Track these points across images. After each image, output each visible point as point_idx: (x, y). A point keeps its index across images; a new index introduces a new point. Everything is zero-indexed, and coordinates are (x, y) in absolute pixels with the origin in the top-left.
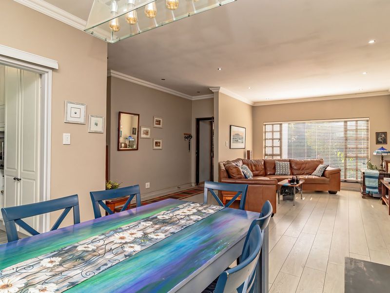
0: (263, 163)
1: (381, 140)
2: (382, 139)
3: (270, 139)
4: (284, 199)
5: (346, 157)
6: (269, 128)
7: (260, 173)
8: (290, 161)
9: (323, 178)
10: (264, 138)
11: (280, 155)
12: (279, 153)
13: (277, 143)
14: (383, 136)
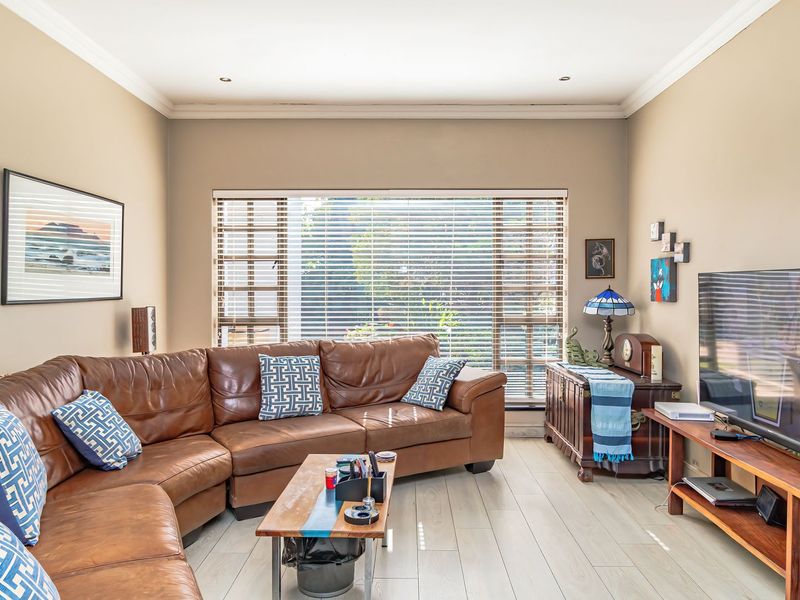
0: (201, 368)
1: (598, 267)
2: (601, 261)
3: (239, 258)
4: (303, 586)
5: (500, 323)
6: (233, 212)
7: (184, 418)
8: (320, 349)
9: (454, 414)
10: (215, 255)
11: (281, 321)
12: (274, 313)
13: (266, 274)
14: (605, 251)
